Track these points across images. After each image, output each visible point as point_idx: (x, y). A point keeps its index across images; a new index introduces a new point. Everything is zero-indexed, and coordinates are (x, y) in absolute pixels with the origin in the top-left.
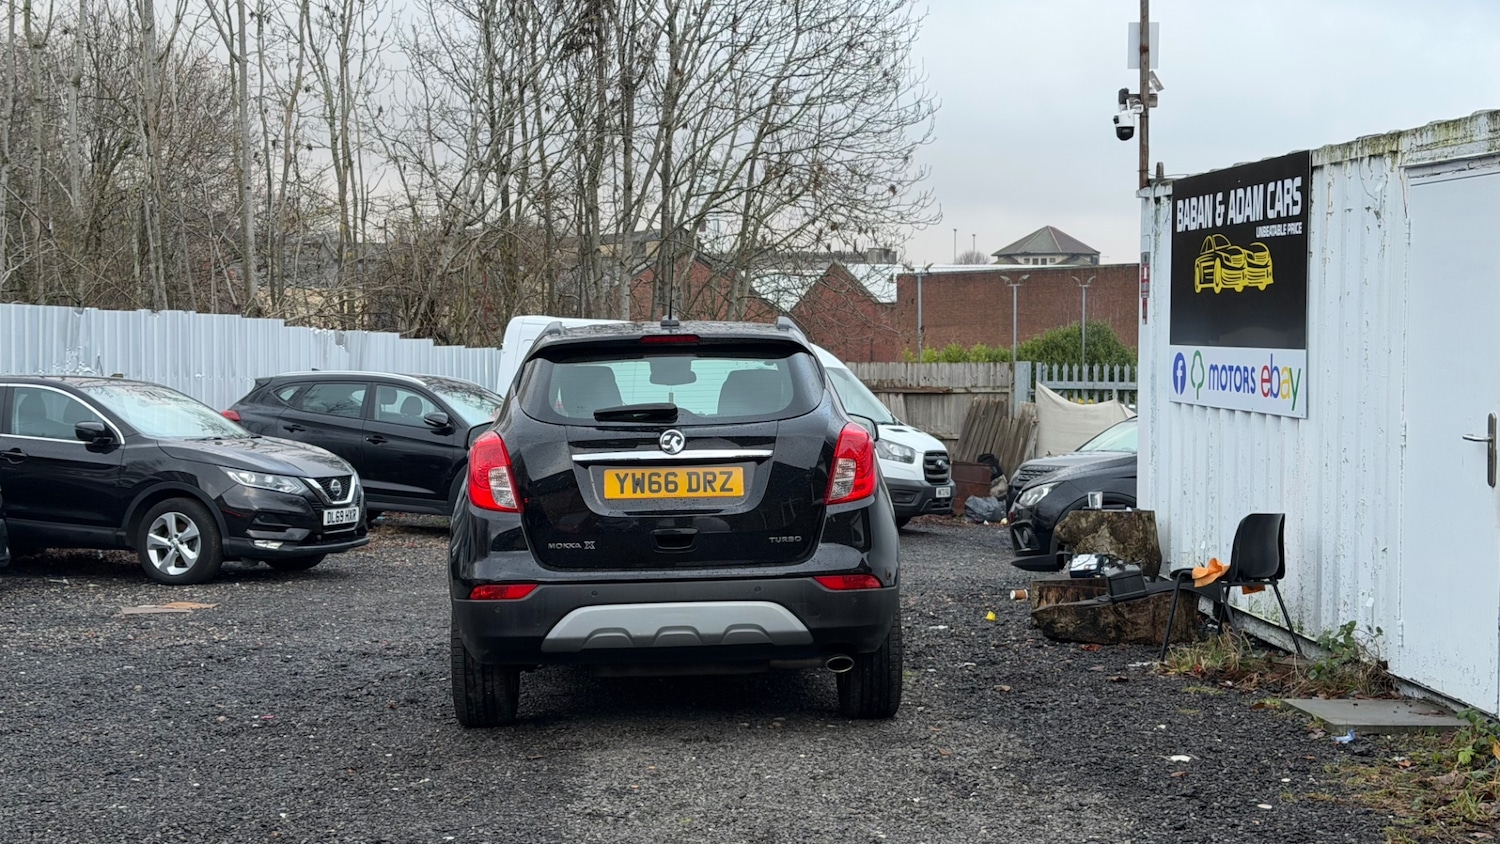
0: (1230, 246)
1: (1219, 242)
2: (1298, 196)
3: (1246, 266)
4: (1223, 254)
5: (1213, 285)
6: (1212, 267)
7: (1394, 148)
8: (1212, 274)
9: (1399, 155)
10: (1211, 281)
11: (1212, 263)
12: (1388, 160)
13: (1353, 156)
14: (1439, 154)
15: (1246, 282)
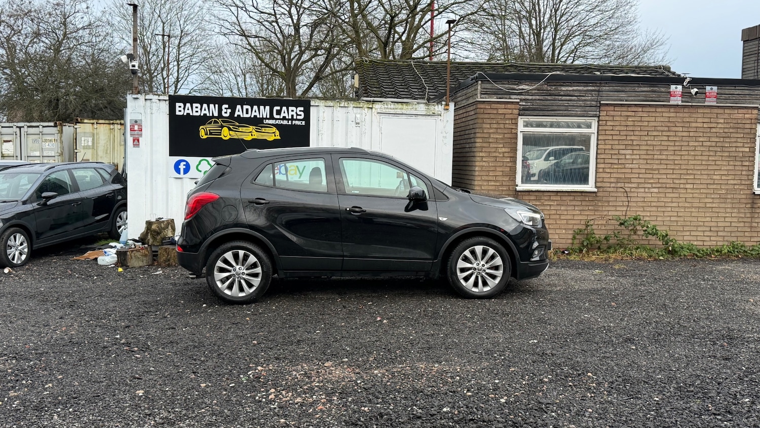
0: (237, 124)
1: (224, 122)
2: (302, 113)
3: (254, 131)
4: (231, 127)
5: (222, 136)
6: (221, 130)
7: (371, 106)
8: (221, 133)
9: (373, 109)
10: (221, 135)
11: (221, 129)
12: (366, 109)
13: (342, 105)
14: (399, 111)
15: (254, 137)
